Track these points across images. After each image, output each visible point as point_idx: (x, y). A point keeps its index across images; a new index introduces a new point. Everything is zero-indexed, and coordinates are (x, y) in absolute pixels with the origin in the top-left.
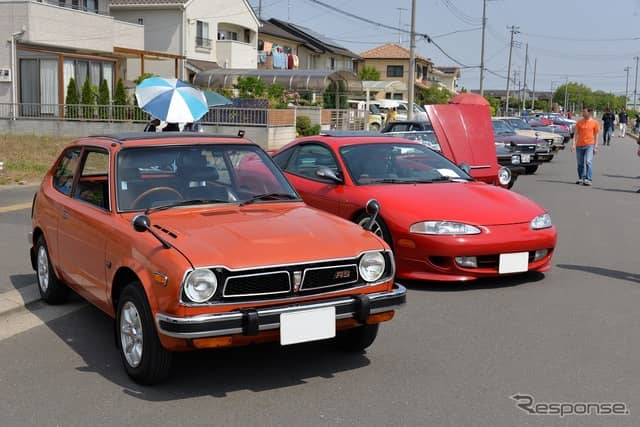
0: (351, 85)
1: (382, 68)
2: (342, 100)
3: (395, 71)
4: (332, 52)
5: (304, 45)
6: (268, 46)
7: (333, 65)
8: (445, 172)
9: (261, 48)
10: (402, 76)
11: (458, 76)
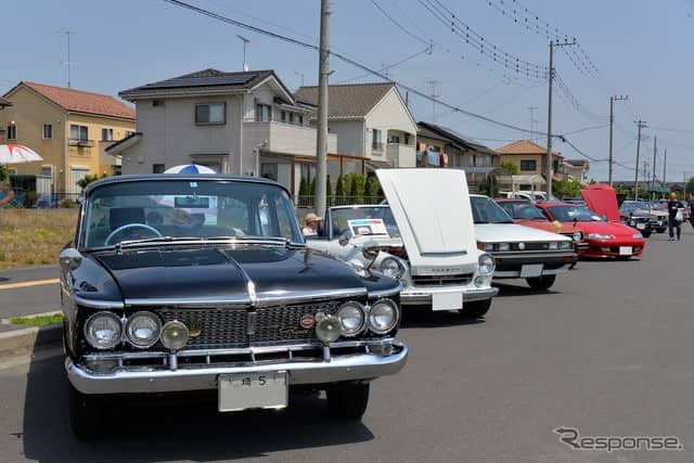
0: (503, 179)
1: (517, 163)
2: (496, 191)
3: (528, 165)
4: (474, 150)
5: (451, 145)
6: (423, 147)
7: (474, 160)
8: (595, 218)
9: (418, 149)
10: (534, 169)
11: (587, 168)
